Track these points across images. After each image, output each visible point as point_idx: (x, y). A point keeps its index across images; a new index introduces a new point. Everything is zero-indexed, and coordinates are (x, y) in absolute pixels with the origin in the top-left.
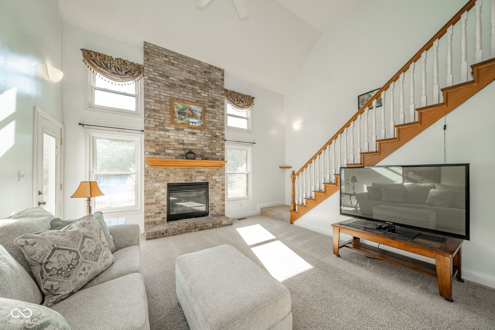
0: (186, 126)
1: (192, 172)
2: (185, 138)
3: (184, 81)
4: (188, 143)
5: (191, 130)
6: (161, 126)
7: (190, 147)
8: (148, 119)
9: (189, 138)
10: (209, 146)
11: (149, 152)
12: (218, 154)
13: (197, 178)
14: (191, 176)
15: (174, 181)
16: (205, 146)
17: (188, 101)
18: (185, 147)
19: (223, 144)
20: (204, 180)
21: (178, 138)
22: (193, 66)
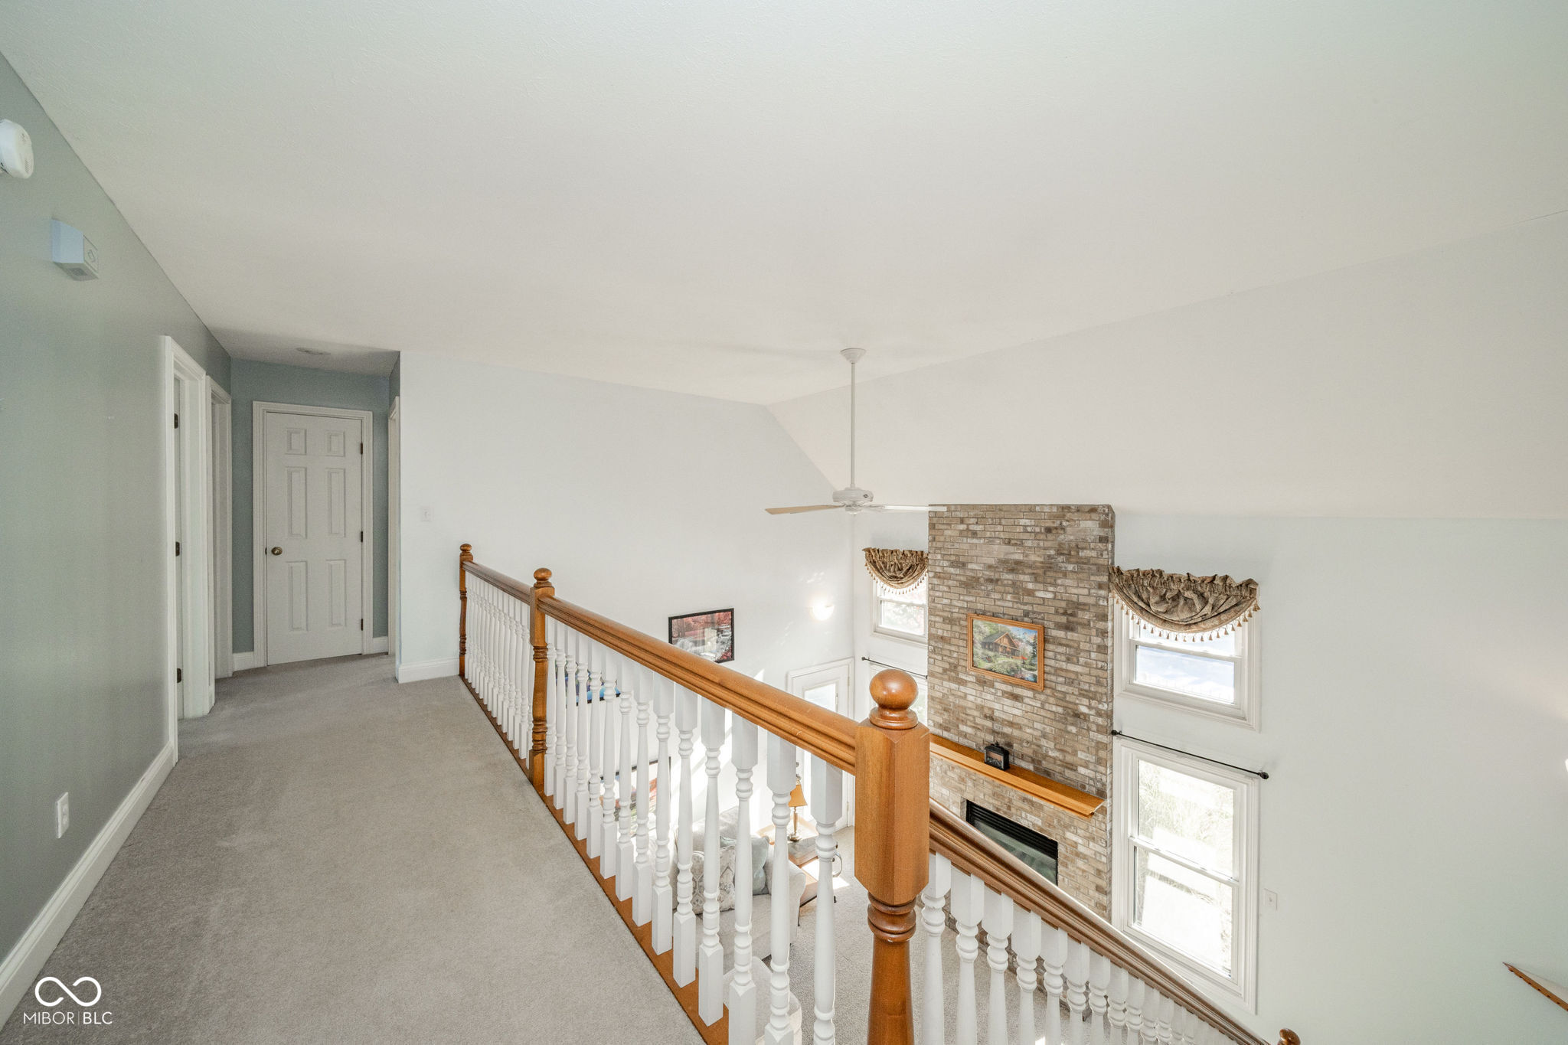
0: (999, 678)
1: (1011, 795)
2: (997, 704)
3: (997, 567)
4: (1004, 720)
5: (1009, 688)
6: (952, 672)
7: (1007, 730)
8: (933, 656)
9: (1005, 707)
10: (1055, 738)
11: (933, 722)
12: (1082, 770)
13: (1023, 814)
14: (1009, 802)
15: (977, 800)
16: (1044, 736)
17: (1004, 615)
18: (997, 727)
20: (1042, 830)
21: (982, 702)
22: (1016, 523)
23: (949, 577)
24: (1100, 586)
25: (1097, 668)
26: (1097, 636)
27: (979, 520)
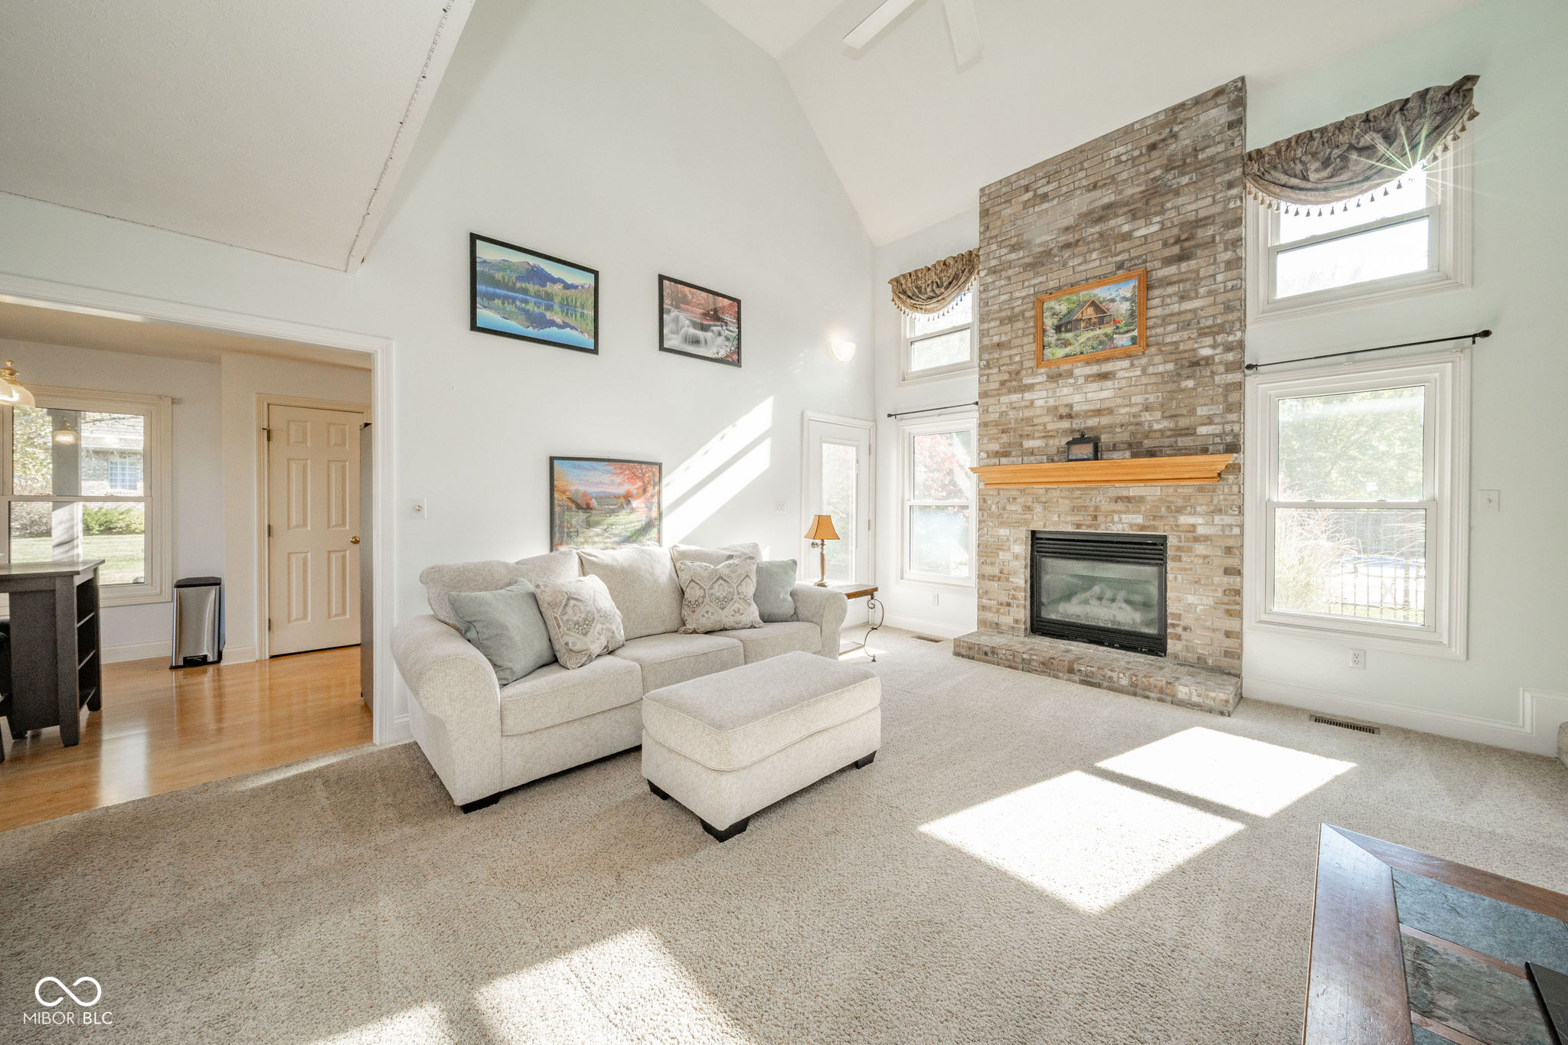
0: (1080, 361)
1: (1098, 499)
2: (1077, 396)
3: (1077, 226)
4: (1086, 412)
5: (1094, 369)
6: (1014, 382)
7: (1092, 422)
8: (987, 372)
9: (1089, 395)
10: (1162, 405)
11: (987, 452)
12: (1202, 430)
13: (1116, 518)
14: (1096, 511)
15: (1045, 527)
16: (1147, 408)
17: (1087, 280)
18: (1078, 424)
19: (1239, 385)
20: (1143, 527)
21: (1055, 402)
22: (1105, 159)
23: (1010, 265)
24: (1230, 185)
25: (1225, 291)
26: (1227, 250)
27: (1049, 178)
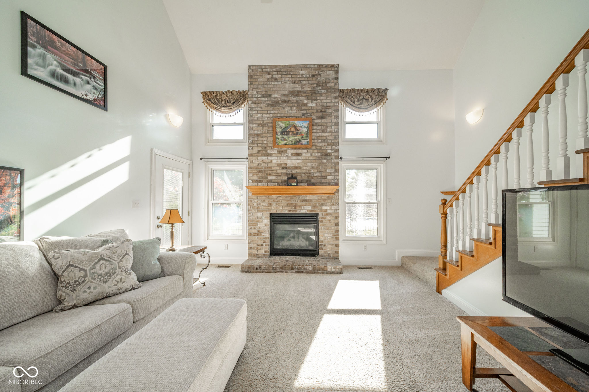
0: (290, 147)
1: (297, 200)
2: (289, 161)
3: (288, 95)
4: (292, 167)
5: (295, 151)
6: (264, 151)
7: (294, 171)
8: (252, 145)
9: (293, 161)
10: (317, 167)
11: (252, 180)
12: (329, 177)
13: (303, 208)
14: (296, 205)
15: (277, 212)
16: (312, 168)
17: (292, 117)
18: (289, 171)
19: (338, 164)
20: (311, 211)
21: (281, 162)
22: (298, 73)
23: (262, 102)
24: (336, 98)
25: (335, 132)
26: (335, 119)
27: (279, 72)
